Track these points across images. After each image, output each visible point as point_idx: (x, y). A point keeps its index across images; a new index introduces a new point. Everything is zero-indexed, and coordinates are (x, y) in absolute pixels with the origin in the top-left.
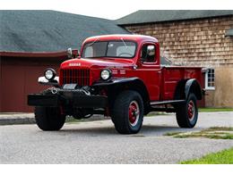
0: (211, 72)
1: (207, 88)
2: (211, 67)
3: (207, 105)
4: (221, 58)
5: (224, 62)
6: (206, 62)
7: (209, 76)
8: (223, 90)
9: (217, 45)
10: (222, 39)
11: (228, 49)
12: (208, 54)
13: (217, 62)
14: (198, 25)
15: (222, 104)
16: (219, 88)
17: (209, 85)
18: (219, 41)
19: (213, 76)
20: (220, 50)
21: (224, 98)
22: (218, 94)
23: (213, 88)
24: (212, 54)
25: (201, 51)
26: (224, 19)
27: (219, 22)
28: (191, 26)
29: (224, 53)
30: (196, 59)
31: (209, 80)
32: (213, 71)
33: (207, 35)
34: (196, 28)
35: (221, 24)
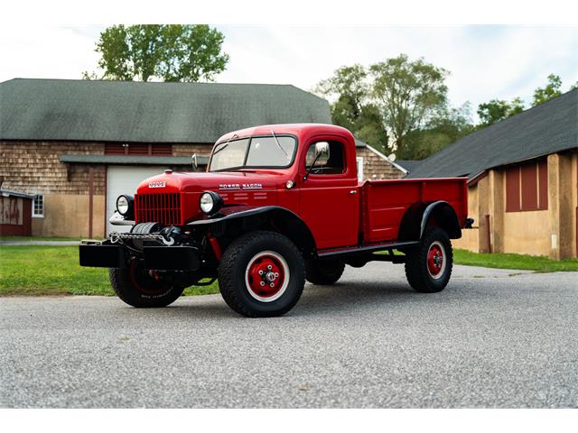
0: (39, 199)
1: (34, 215)
2: (40, 193)
3: (34, 234)
4: (53, 184)
5: (55, 188)
6: (34, 188)
7: (36, 202)
8: (54, 218)
9: (47, 170)
10: (53, 164)
11: (60, 175)
12: (36, 179)
13: (48, 188)
14: (23, 147)
15: (52, 233)
16: (48, 216)
17: (36, 212)
18: (50, 166)
19: (41, 202)
20: (50, 175)
21: (54, 226)
22: (47, 223)
23: (41, 216)
24: (41, 179)
25: (27, 175)
26: (55, 143)
27: (50, 146)
28: (15, 147)
29: (55, 180)
30: (20, 183)
31: (36, 207)
32: (41, 197)
33: (34, 158)
34: (21, 149)
35: (53, 147)
